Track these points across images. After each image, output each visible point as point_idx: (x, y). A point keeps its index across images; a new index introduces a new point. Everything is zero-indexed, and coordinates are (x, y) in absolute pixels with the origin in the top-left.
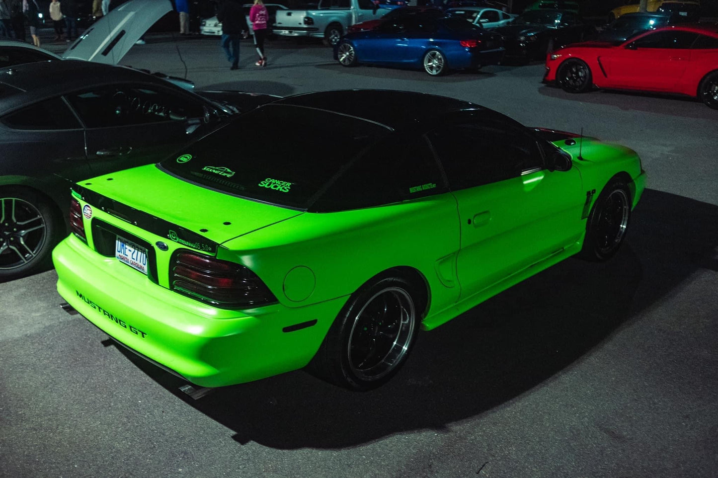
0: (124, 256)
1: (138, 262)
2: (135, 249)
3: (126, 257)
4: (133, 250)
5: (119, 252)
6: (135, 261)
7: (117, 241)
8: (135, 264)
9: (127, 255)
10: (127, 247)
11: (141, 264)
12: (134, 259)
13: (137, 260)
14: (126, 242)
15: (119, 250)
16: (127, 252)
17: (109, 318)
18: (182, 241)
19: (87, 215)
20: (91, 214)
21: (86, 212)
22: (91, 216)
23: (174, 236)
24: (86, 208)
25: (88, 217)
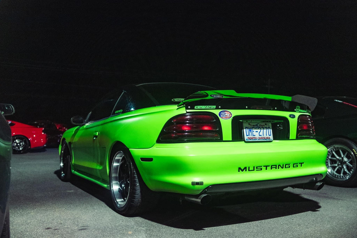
0: (253, 137)
1: (265, 136)
2: (261, 129)
3: (254, 136)
4: (259, 130)
5: (248, 135)
6: (262, 136)
7: (245, 130)
8: (262, 138)
9: (255, 135)
10: (253, 130)
11: (268, 136)
12: (261, 135)
13: (263, 135)
14: (252, 128)
15: (248, 134)
16: (255, 133)
17: (276, 169)
18: (302, 111)
19: (225, 117)
20: (231, 115)
21: (224, 115)
22: (231, 116)
23: (298, 109)
24: (223, 113)
25: (227, 118)
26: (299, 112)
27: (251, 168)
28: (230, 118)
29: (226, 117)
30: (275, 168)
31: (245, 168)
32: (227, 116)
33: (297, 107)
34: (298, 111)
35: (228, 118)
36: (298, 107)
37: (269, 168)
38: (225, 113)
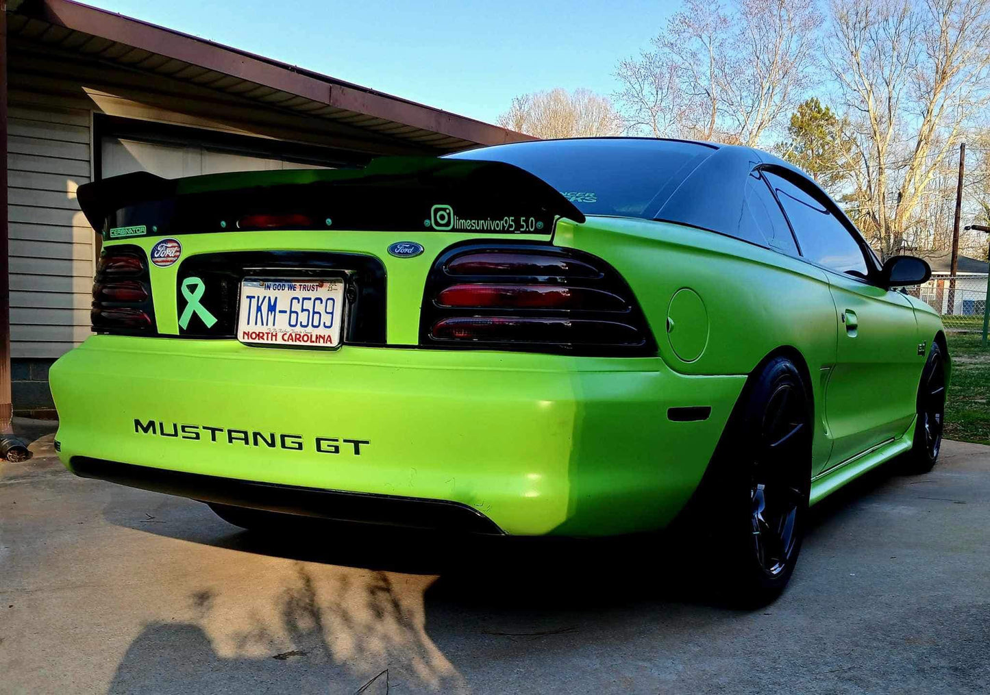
17: (247, 443)
18: (467, 223)
19: (163, 261)
20: (178, 254)
21: (161, 255)
22: (178, 257)
23: (442, 217)
24: (162, 246)
25: (169, 263)
26: (453, 230)
27: (169, 429)
28: (175, 261)
29: (164, 259)
30: (244, 441)
31: (152, 424)
32: (168, 256)
33: (437, 211)
34: (448, 224)
35: (171, 261)
36: (444, 210)
37: (222, 437)
38: (167, 247)
